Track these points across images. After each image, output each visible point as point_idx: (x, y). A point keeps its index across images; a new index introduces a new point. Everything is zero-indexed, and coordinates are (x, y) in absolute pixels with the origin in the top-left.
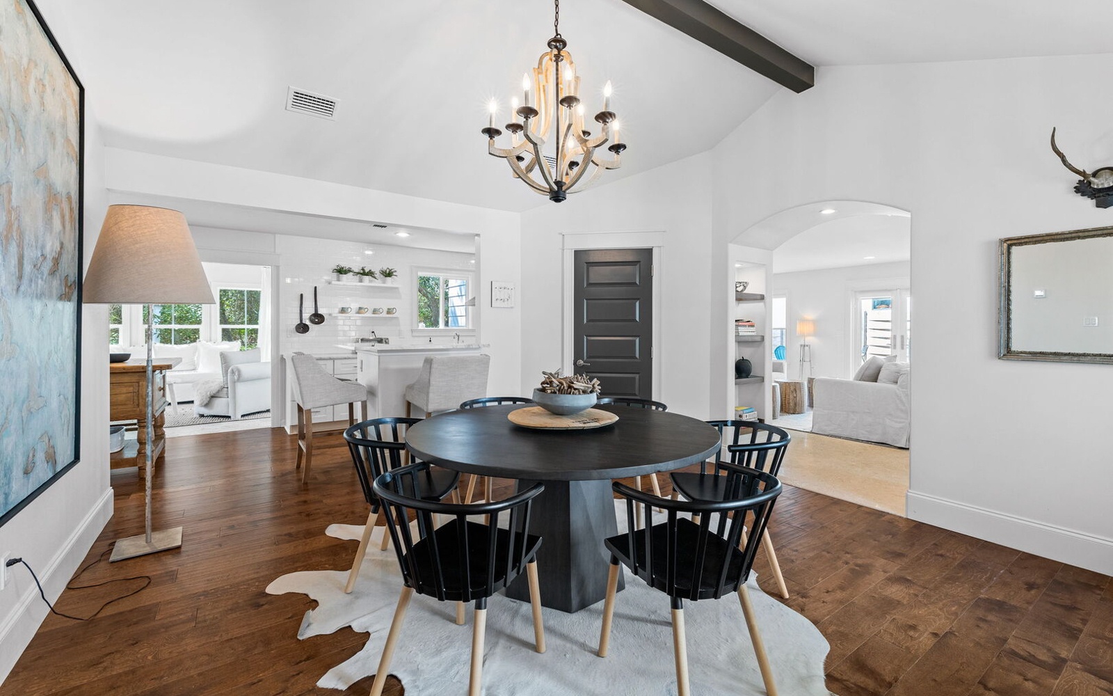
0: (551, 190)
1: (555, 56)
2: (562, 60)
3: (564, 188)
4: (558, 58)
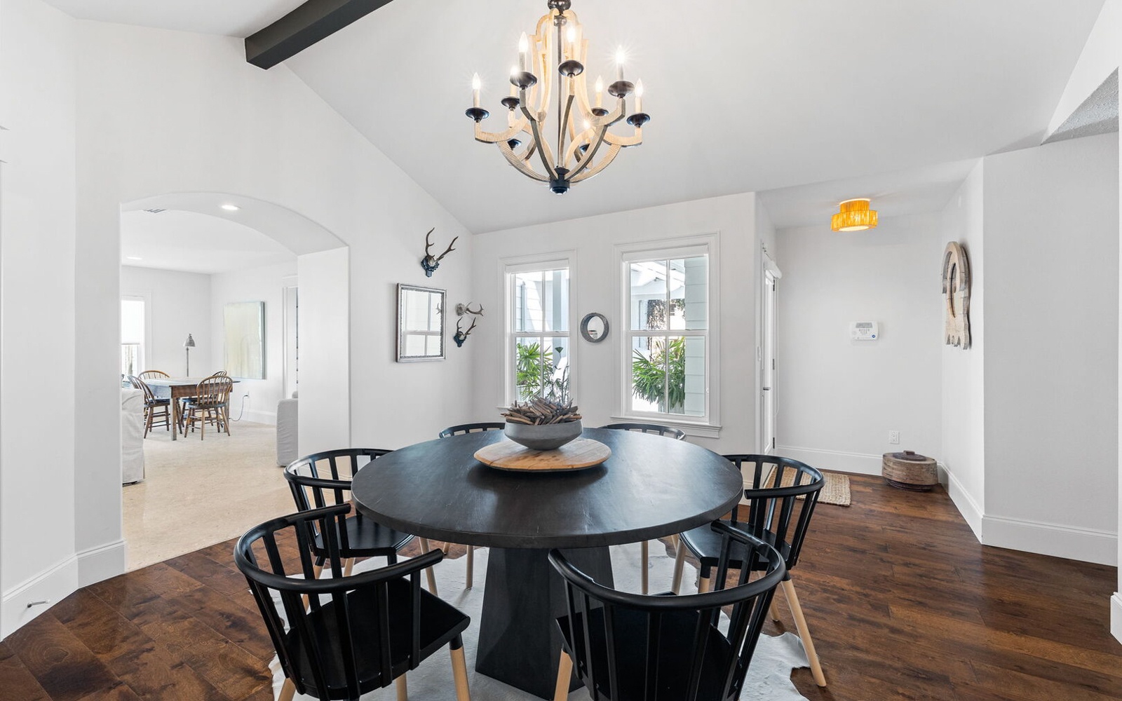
0: (552, 180)
1: (556, 17)
2: (565, 23)
3: (567, 177)
4: (560, 19)
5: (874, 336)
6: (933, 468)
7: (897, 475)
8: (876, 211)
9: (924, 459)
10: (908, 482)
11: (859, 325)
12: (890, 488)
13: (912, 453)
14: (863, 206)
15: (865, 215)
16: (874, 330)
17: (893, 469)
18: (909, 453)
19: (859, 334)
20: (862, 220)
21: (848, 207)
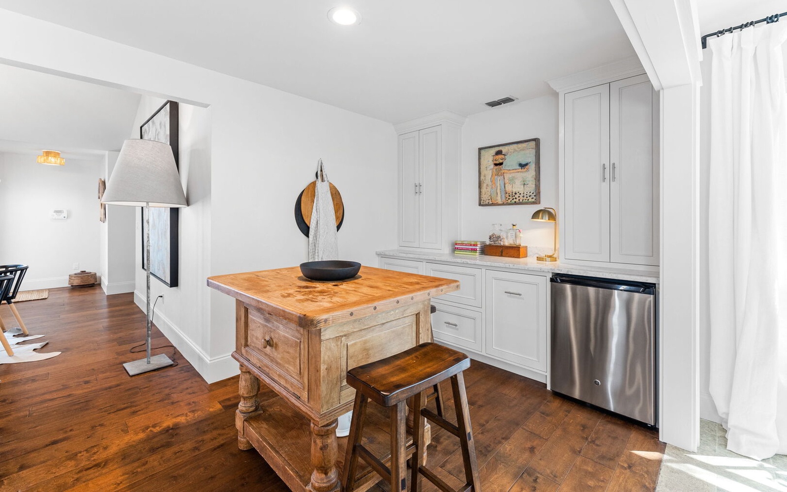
5: (64, 217)
6: (94, 276)
7: (76, 282)
8: (63, 158)
9: (91, 273)
10: (81, 284)
11: (56, 212)
12: (74, 288)
13: (85, 271)
14: (56, 155)
15: (57, 160)
16: (65, 214)
17: (74, 280)
18: (82, 272)
19: (56, 216)
20: (55, 162)
21: (48, 154)
